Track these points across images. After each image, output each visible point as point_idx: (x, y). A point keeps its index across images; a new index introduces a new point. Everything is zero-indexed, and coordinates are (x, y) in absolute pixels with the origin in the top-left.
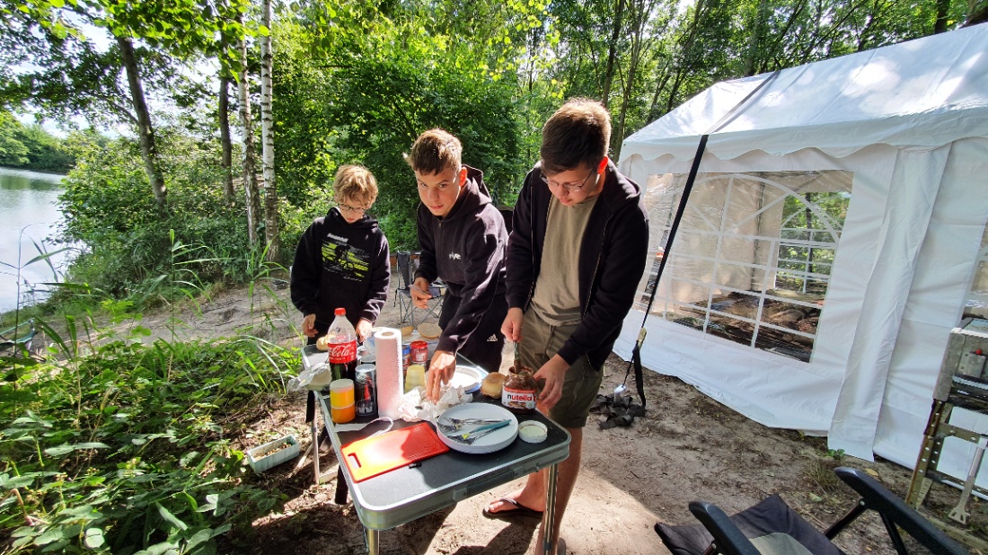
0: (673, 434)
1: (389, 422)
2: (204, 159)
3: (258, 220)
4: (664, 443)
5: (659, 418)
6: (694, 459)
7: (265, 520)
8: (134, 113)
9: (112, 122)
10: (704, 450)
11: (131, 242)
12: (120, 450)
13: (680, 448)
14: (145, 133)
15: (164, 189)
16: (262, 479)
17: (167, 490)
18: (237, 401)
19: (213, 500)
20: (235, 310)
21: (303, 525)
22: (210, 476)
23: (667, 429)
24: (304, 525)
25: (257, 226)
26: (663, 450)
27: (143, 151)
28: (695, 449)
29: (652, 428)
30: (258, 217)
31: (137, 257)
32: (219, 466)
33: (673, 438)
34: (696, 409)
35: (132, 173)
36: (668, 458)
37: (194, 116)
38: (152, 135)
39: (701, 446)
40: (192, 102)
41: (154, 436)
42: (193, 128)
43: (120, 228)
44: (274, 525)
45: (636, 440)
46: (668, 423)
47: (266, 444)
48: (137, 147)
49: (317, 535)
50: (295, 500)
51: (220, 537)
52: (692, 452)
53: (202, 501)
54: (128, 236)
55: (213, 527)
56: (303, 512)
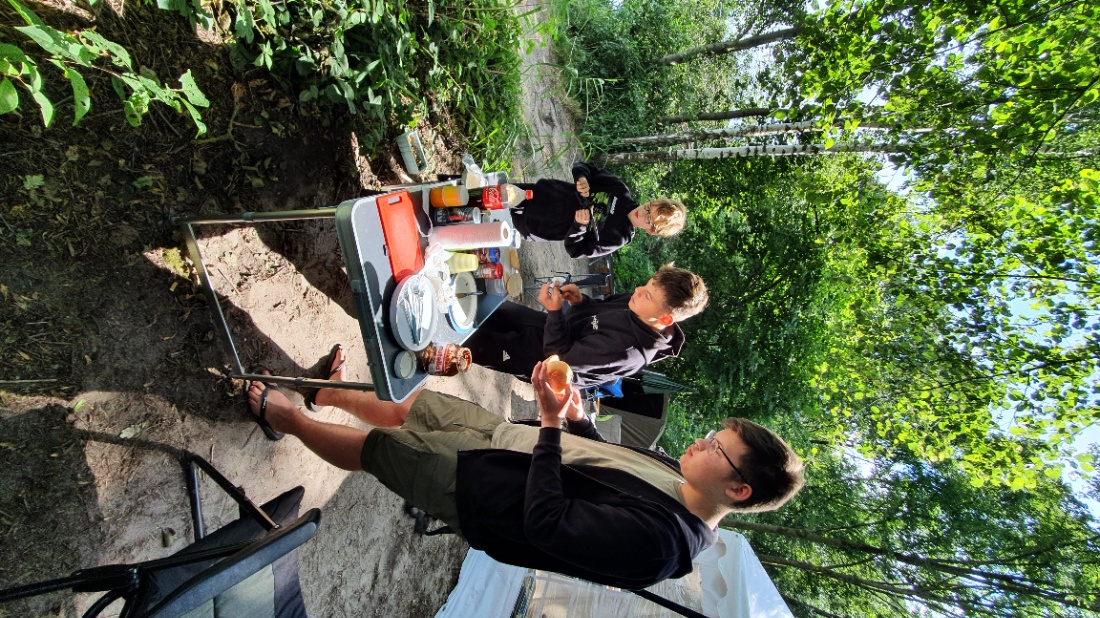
0: (392, 563)
1: (427, 234)
2: (706, 97)
3: (644, 145)
4: (383, 550)
5: (412, 550)
6: (363, 582)
7: (355, 144)
8: (749, 36)
9: (737, 20)
10: (371, 598)
11: (620, 39)
12: (426, 34)
13: (376, 568)
14: (727, 46)
15: (673, 63)
16: (391, 142)
17: (390, 67)
18: (462, 123)
19: (377, 101)
20: (553, 126)
21: (346, 173)
22: (398, 101)
23: (398, 557)
24: (347, 175)
25: (638, 144)
26: (376, 547)
27: (711, 46)
28: (373, 587)
29: (401, 538)
30: (647, 145)
31: (605, 44)
32: (406, 107)
33: (389, 562)
34: (417, 599)
35: (689, 38)
36: (367, 550)
37: (750, 87)
38: (727, 52)
39: (376, 596)
40: (764, 85)
41: (436, 58)
42: (736, 86)
43: (634, 30)
44: (350, 150)
45: (390, 517)
46: (405, 560)
47: (421, 147)
48: (714, 41)
49: (336, 185)
50: (369, 168)
51: (346, 106)
52: (370, 583)
53: (376, 94)
54: (626, 37)
55: (354, 101)
56: (358, 175)
